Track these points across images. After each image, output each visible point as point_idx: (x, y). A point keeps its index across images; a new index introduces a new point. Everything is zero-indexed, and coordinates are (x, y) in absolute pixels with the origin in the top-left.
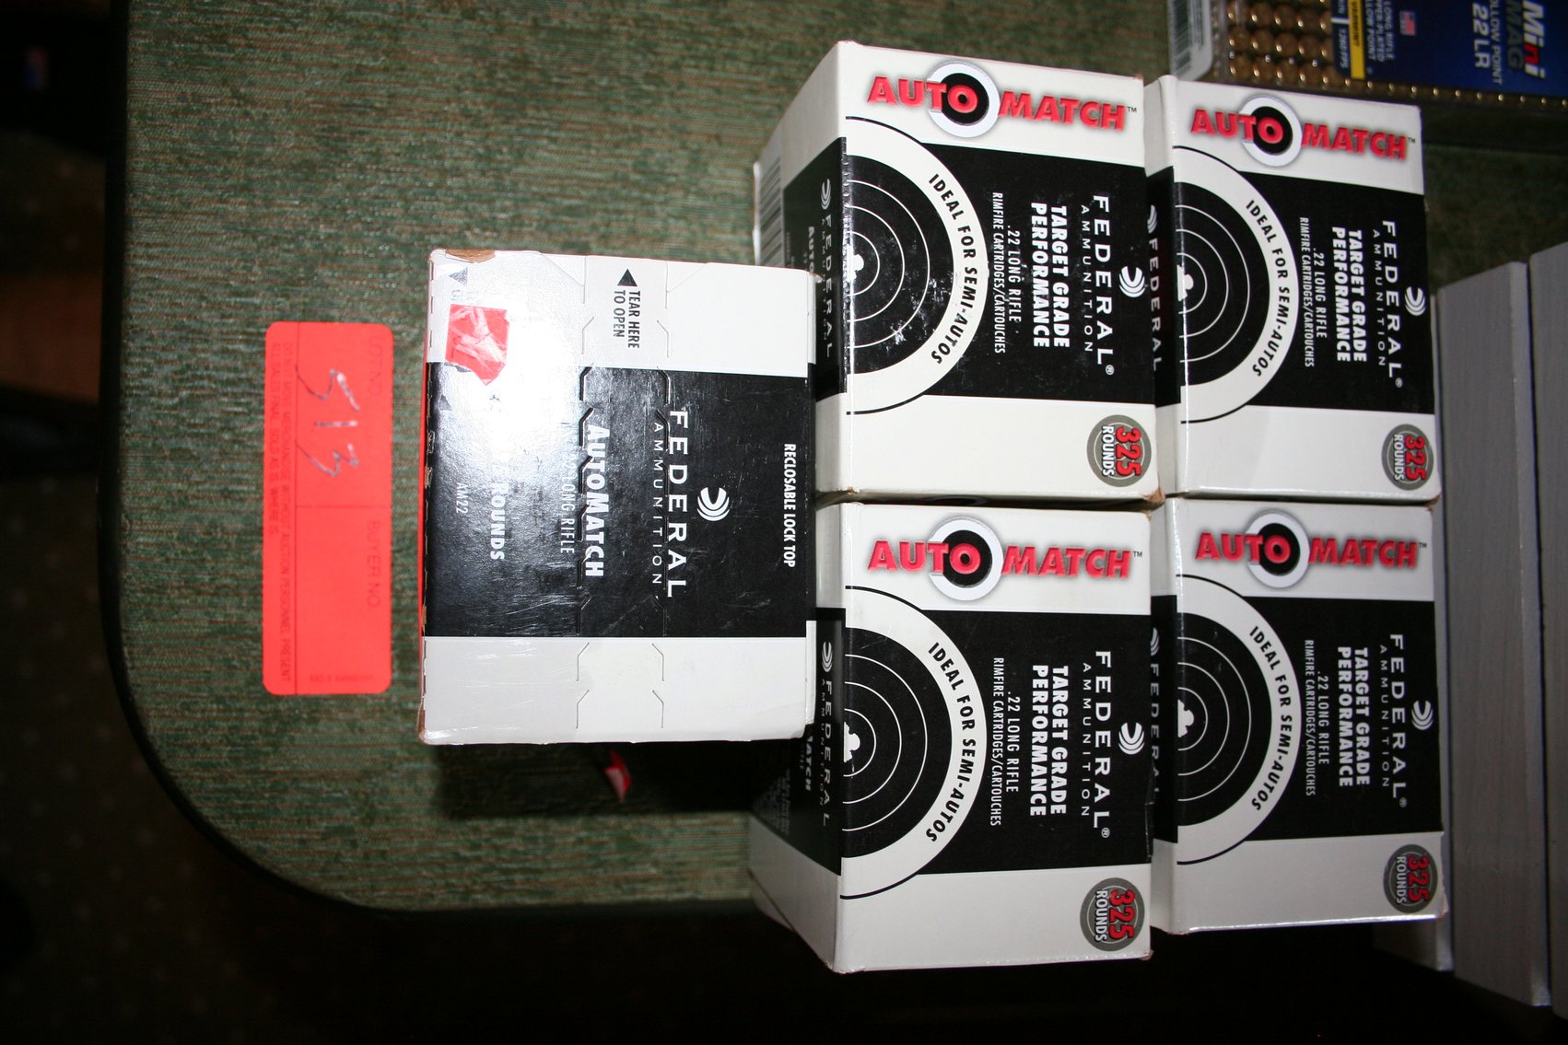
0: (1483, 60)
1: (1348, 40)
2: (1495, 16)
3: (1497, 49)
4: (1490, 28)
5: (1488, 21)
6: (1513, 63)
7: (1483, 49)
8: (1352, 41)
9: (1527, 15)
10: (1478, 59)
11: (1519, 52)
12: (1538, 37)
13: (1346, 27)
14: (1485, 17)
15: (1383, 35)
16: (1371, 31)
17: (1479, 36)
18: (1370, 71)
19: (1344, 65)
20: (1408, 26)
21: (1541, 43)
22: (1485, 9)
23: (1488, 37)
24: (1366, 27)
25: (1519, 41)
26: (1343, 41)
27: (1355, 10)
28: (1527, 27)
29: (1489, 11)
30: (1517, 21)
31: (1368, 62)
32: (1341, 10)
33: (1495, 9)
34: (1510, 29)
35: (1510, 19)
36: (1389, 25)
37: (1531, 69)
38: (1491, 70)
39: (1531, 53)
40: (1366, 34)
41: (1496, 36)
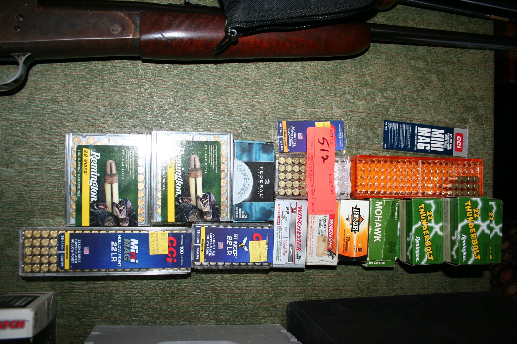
0: (114, 259)
1: (64, 258)
2: (119, 245)
3: (120, 255)
4: (118, 249)
5: (117, 247)
6: (126, 259)
7: (114, 256)
8: (65, 258)
9: (132, 244)
10: (112, 259)
11: (128, 255)
12: (136, 250)
13: (64, 254)
14: (116, 245)
15: (77, 255)
16: (73, 254)
17: (113, 252)
18: (71, 267)
19: (62, 266)
20: (86, 251)
21: (137, 252)
22: (116, 243)
23: (117, 252)
24: (71, 253)
25: (129, 252)
26: (62, 258)
27: (67, 248)
28: (131, 247)
29: (117, 244)
30: (128, 246)
31: (71, 264)
32: (62, 249)
33: (119, 243)
34: (125, 248)
35: (125, 245)
36: (79, 252)
37: (133, 261)
38: (117, 262)
39: (133, 255)
40: (71, 255)
41: (120, 251)
